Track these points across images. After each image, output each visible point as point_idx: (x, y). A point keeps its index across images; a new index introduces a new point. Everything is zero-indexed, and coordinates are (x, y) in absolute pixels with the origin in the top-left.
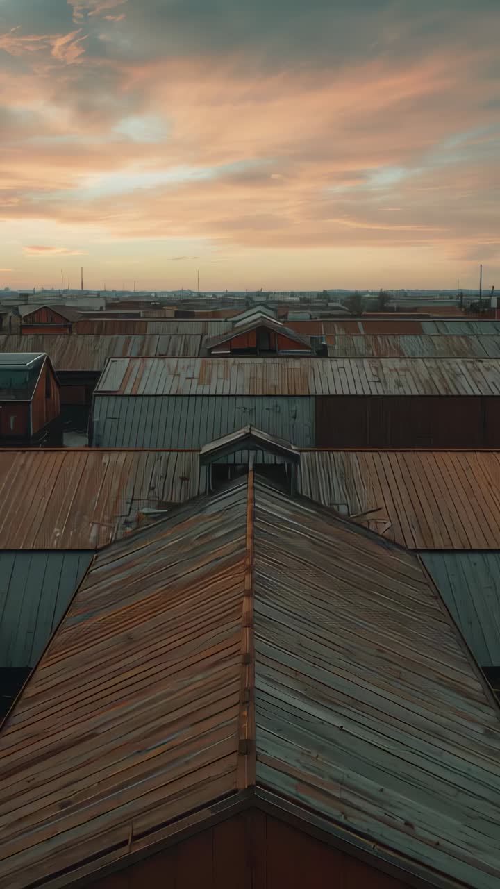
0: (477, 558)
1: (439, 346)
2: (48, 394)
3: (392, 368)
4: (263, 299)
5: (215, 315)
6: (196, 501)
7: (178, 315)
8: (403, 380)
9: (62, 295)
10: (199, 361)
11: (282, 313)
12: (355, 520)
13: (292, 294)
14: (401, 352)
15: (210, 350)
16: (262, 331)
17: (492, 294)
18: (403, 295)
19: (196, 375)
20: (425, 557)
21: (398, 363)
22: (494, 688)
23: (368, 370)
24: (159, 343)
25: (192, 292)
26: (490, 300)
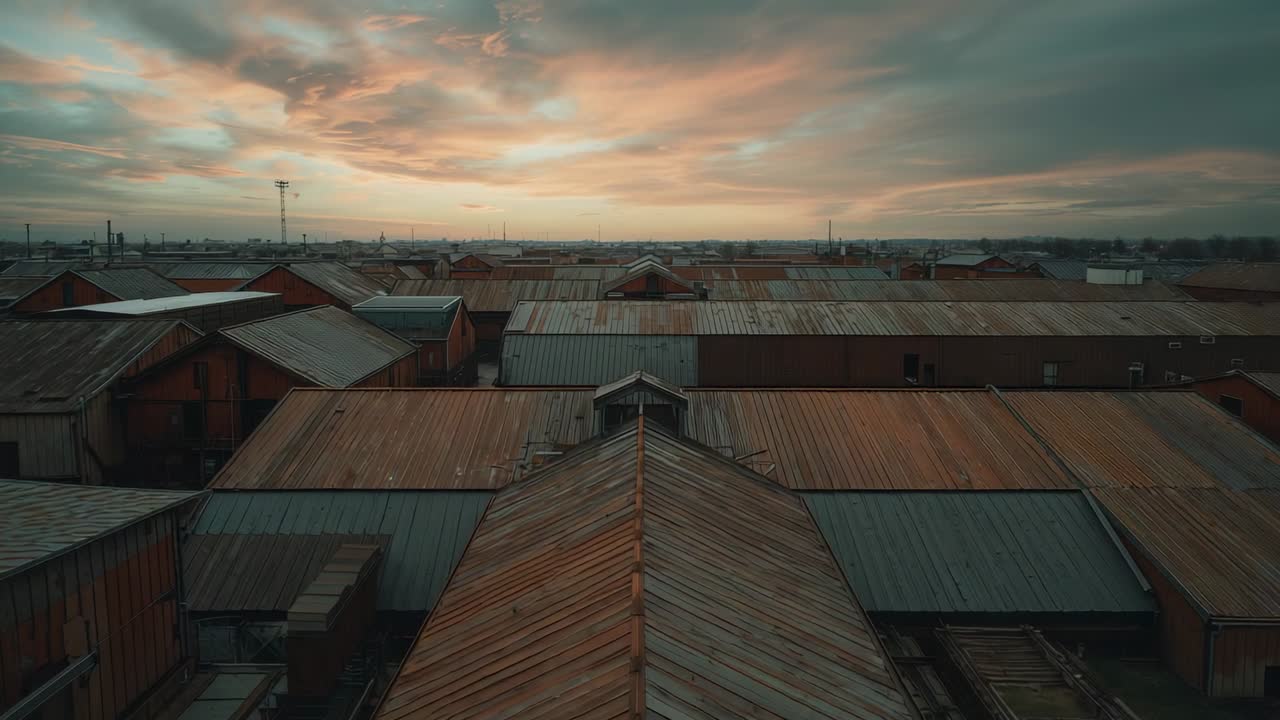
0: (855, 497)
1: (803, 290)
2: (464, 333)
3: (764, 310)
4: (652, 248)
5: (613, 261)
6: (591, 444)
7: (581, 261)
8: (775, 320)
9: (486, 245)
10: (596, 303)
11: (667, 259)
12: (740, 462)
13: (676, 244)
14: (770, 295)
15: (607, 294)
16: (652, 277)
17: (840, 244)
18: (766, 244)
19: (594, 315)
20: (807, 497)
21: (771, 306)
22: (880, 634)
23: (744, 313)
24: (562, 288)
25: (593, 242)
26: (840, 249)
